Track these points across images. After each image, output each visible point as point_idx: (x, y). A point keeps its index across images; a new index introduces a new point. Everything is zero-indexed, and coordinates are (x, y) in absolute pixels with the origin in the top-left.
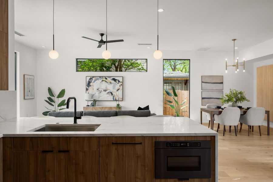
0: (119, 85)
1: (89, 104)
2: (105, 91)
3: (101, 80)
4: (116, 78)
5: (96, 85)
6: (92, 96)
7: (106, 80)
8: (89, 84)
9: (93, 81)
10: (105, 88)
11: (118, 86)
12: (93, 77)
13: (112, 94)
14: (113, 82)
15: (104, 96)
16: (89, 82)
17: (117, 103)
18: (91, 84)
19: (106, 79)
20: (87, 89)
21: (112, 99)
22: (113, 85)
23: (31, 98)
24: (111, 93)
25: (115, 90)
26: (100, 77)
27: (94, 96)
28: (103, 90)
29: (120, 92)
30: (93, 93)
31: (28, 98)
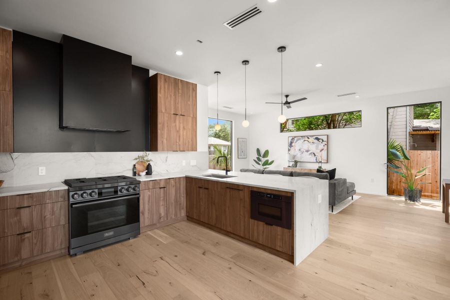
0: (323, 145)
1: (291, 165)
2: (307, 151)
3: (303, 140)
4: (319, 137)
5: (298, 145)
6: (294, 157)
7: (308, 140)
8: (291, 145)
9: (295, 141)
10: (307, 149)
11: (321, 146)
12: (295, 137)
13: (315, 155)
14: (316, 141)
15: (307, 157)
16: (291, 143)
17: (320, 165)
18: (293, 144)
19: (308, 138)
20: (289, 150)
21: (315, 161)
22: (315, 145)
23: (244, 157)
24: (314, 153)
25: (319, 151)
26: (302, 137)
27: (296, 157)
28: (305, 151)
29: (324, 153)
30: (295, 154)
31: (241, 157)
